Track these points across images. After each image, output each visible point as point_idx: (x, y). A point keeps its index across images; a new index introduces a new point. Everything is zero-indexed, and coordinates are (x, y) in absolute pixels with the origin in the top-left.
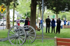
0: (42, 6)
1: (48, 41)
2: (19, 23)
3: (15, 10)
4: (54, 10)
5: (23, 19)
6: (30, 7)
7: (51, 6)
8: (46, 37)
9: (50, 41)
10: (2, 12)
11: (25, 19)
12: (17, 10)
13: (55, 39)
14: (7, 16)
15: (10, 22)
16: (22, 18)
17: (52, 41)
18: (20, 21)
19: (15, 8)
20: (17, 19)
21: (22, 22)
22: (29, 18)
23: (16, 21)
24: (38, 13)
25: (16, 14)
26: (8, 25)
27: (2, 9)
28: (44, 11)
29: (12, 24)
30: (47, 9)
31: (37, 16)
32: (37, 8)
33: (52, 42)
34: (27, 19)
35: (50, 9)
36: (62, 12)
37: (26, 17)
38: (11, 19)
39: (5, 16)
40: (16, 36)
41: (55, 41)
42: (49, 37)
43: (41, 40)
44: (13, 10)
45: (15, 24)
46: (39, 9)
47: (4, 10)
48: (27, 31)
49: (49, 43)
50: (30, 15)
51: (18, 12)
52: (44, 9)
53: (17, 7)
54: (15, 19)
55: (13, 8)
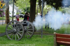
0: (41, 2)
1: (47, 37)
2: (18, 18)
3: (15, 6)
4: (54, 5)
5: (22, 15)
6: (30, 2)
7: (51, 1)
8: (46, 32)
9: (49, 37)
10: (1, 7)
11: (24, 14)
12: (17, 5)
13: (54, 34)
14: (7, 11)
15: (10, 17)
16: (22, 13)
17: (51, 36)
18: (20, 16)
19: (15, 3)
20: (16, 14)
21: (21, 17)
22: (29, 13)
23: (15, 16)
24: (38, 9)
25: (16, 9)
26: (7, 20)
27: (2, 4)
28: (44, 6)
29: (12, 19)
30: (47, 4)
31: (36, 11)
32: (37, 3)
33: (51, 38)
34: (26, 15)
35: (49, 5)
36: (62, 8)
37: (25, 12)
38: (11, 14)
39: (4, 11)
40: (14, 31)
41: (54, 37)
42: (48, 33)
43: (41, 35)
44: (12, 5)
45: (15, 19)
46: (38, 4)
47: (3, 5)
48: (24, 26)
49: (48, 39)
50: (29, 10)
51: (18, 7)
52: (44, 4)
53: (16, 2)
54: (14, 14)
55: (12, 3)
